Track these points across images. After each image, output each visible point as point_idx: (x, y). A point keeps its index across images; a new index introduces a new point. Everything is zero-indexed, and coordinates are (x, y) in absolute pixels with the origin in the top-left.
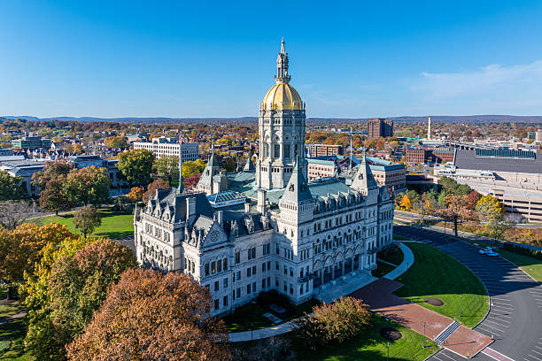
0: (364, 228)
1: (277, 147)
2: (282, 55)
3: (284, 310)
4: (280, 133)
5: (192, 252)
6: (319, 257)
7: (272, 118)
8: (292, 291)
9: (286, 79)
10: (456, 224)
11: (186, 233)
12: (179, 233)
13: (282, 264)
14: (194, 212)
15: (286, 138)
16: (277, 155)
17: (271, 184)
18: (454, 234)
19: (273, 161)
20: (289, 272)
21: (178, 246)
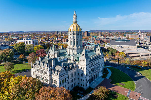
0: (100, 65)
1: (74, 42)
2: (75, 15)
3: (82, 92)
4: (75, 38)
5: (56, 78)
6: (90, 75)
7: (73, 33)
8: (84, 86)
9: (76, 22)
10: (118, 61)
11: (53, 71)
12: (50, 71)
13: (80, 78)
14: (54, 64)
15: (77, 39)
16: (74, 45)
17: (73, 53)
18: (118, 64)
19: (73, 46)
20: (83, 80)
21: (50, 76)
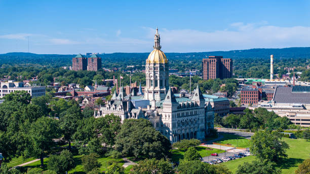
0: (198, 119)
2: (157, 36)
6: (179, 128)
7: (154, 67)
9: (159, 48)
11: (129, 115)
12: (126, 115)
19: (155, 88)
